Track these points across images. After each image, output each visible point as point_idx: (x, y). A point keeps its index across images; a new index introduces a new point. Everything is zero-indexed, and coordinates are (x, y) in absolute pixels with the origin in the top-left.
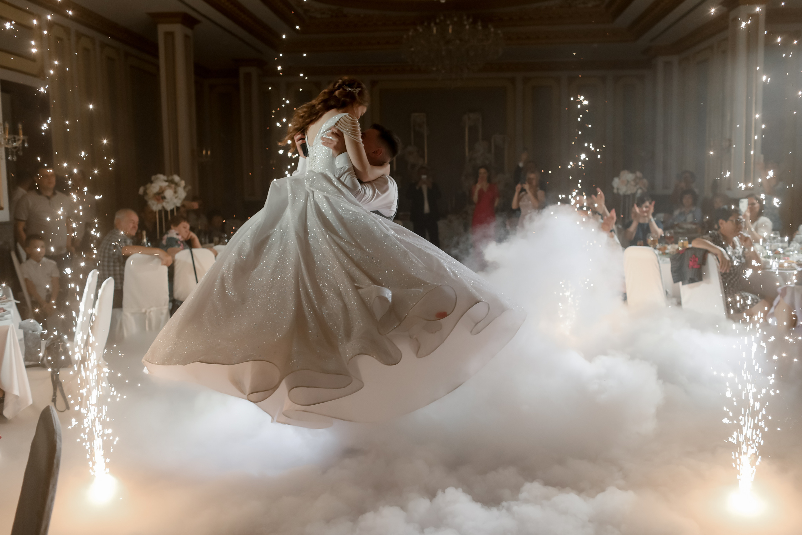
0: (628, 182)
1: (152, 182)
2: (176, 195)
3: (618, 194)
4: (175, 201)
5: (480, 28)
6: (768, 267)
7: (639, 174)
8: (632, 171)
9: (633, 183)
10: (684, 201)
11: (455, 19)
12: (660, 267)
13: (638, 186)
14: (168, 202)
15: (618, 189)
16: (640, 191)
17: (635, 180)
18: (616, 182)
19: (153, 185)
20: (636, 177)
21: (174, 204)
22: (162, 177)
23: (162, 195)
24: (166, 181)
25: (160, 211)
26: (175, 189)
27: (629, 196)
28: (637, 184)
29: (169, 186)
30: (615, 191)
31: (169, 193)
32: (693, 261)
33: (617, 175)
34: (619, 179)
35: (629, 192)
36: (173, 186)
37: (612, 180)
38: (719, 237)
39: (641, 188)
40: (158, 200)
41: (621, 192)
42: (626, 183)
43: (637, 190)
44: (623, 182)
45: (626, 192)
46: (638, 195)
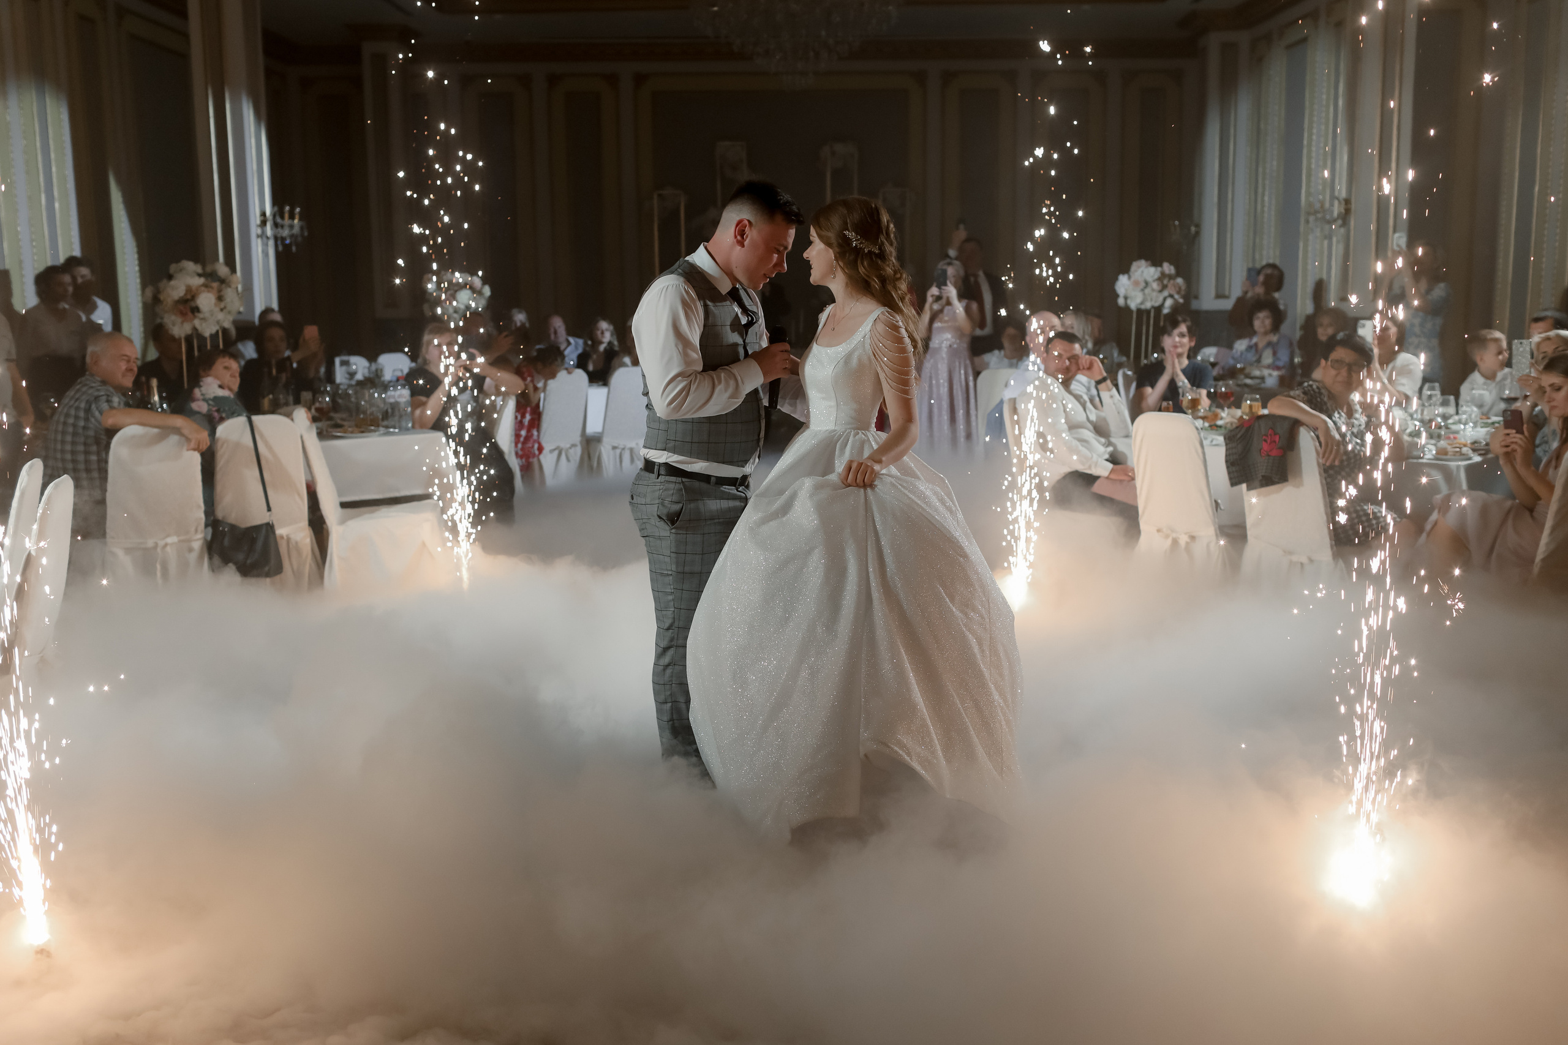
0: (1147, 283)
1: (170, 277)
2: (222, 305)
3: (1127, 308)
4: (220, 316)
6: (1415, 453)
7: (1168, 268)
8: (1156, 263)
9: (1155, 285)
10: (1257, 324)
12: (1204, 454)
13: (1166, 293)
14: (204, 319)
15: (1126, 298)
16: (1169, 303)
17: (1159, 280)
18: (1123, 284)
19: (173, 283)
20: (1163, 275)
21: (218, 322)
22: (190, 266)
23: (193, 304)
24: (200, 275)
25: (189, 339)
26: (220, 291)
27: (1148, 312)
28: (1164, 287)
29: (205, 286)
30: (1121, 302)
31: (206, 301)
32: (1269, 441)
33: (1126, 270)
34: (1129, 278)
35: (1148, 305)
36: (215, 285)
37: (1116, 279)
38: (1320, 393)
39: (1171, 296)
40: (183, 314)
41: (1133, 305)
42: (1143, 284)
43: (1165, 299)
44: (1136, 283)
45: (1142, 303)
46: (1166, 311)
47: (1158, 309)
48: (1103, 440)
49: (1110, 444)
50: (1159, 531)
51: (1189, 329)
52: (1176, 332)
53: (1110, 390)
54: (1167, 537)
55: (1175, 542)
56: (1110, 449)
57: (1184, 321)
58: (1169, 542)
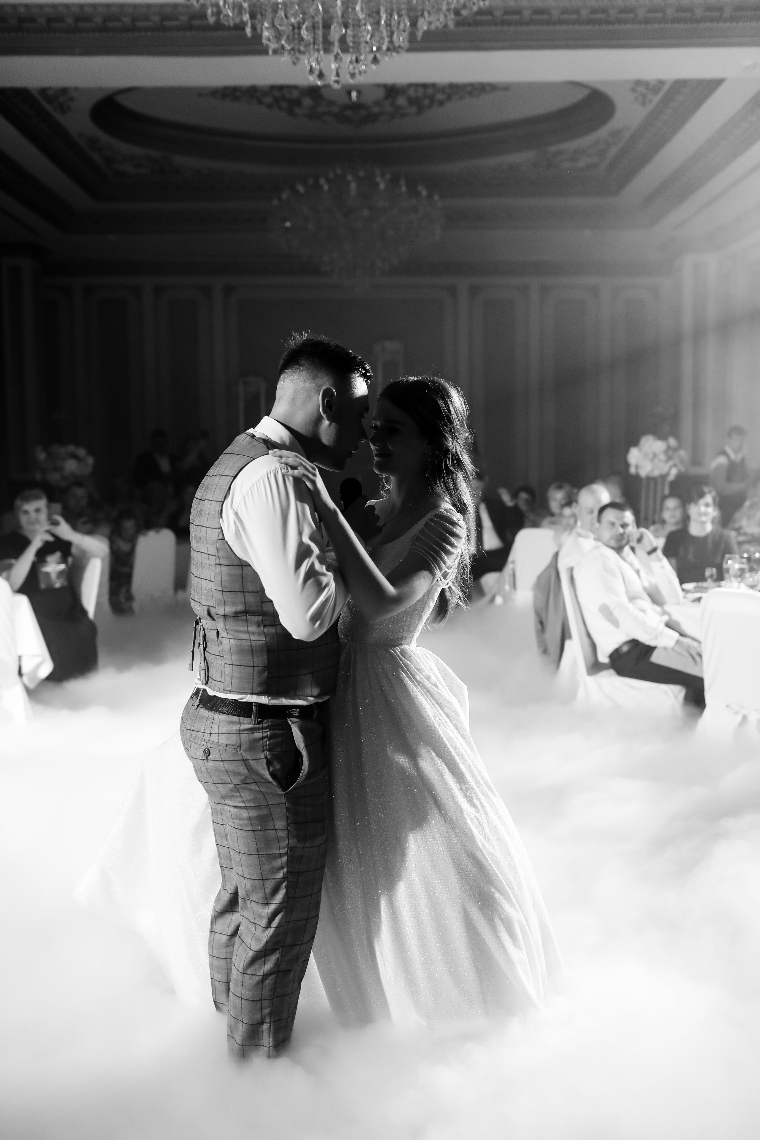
0: (655, 455)
3: (638, 476)
5: (404, 189)
7: (672, 442)
8: (661, 436)
9: (663, 457)
11: (361, 174)
13: (671, 463)
15: (637, 467)
16: (674, 472)
17: (666, 452)
18: (634, 456)
20: (669, 448)
27: (656, 479)
28: (669, 458)
30: (633, 470)
33: (635, 443)
34: (640, 450)
35: (656, 473)
37: (627, 451)
39: (675, 465)
41: (643, 473)
42: (651, 456)
43: (670, 468)
44: (646, 455)
45: (652, 471)
46: (672, 477)
47: (663, 477)
48: (658, 609)
49: (664, 613)
50: (727, 706)
51: (714, 499)
52: (702, 502)
53: (660, 560)
54: (737, 713)
55: (745, 718)
56: (666, 618)
57: (710, 492)
58: (739, 718)
